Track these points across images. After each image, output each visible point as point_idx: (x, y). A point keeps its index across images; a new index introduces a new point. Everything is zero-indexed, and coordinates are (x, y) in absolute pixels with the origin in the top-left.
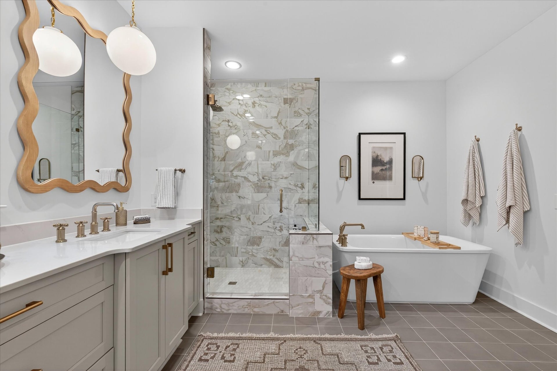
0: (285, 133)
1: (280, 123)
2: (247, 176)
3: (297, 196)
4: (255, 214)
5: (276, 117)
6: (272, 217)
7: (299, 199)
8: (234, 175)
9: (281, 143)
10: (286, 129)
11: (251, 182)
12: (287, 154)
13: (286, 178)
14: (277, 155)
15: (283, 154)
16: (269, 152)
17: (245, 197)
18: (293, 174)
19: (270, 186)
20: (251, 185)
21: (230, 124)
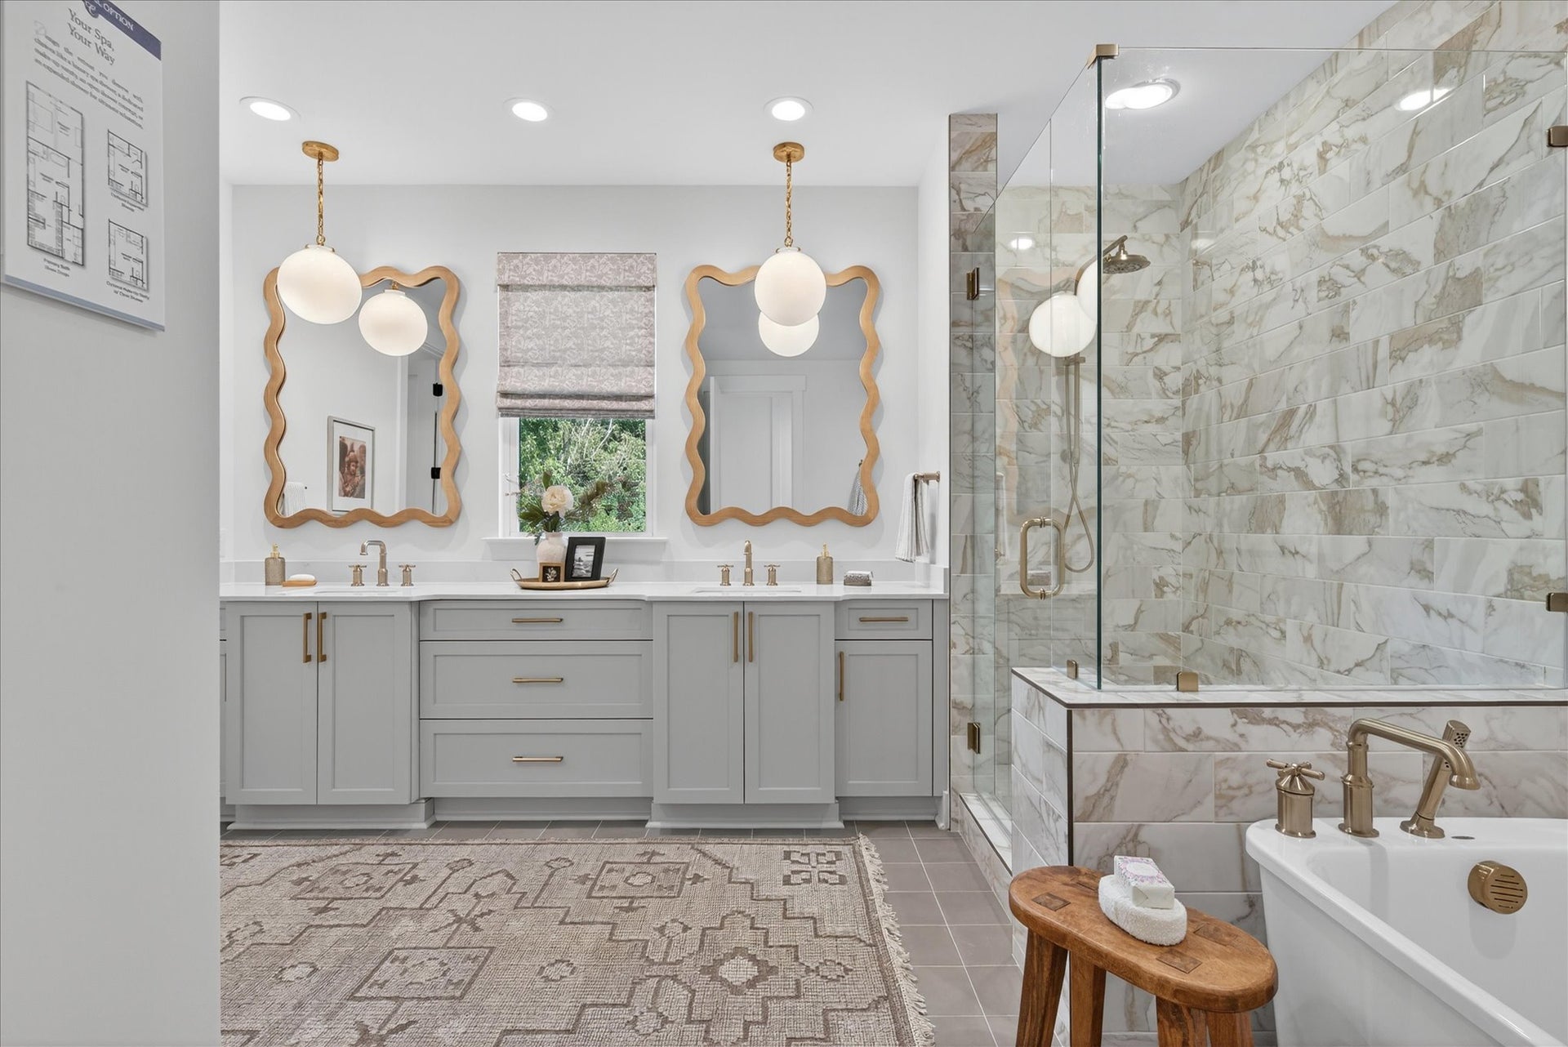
0: (1441, 226)
1: (1423, 188)
2: (1301, 465)
3: (1500, 556)
4: (1327, 624)
5: (1403, 169)
6: (1389, 648)
7: (1510, 573)
8: (1270, 464)
9: (1424, 287)
10: (1446, 205)
11: (1315, 488)
12: (1452, 334)
13: (1445, 459)
14: (1403, 354)
15: (1431, 340)
16: (1377, 342)
17: (1298, 550)
18: (1479, 432)
19: (1380, 501)
20: (1315, 502)
21: (1259, 274)
